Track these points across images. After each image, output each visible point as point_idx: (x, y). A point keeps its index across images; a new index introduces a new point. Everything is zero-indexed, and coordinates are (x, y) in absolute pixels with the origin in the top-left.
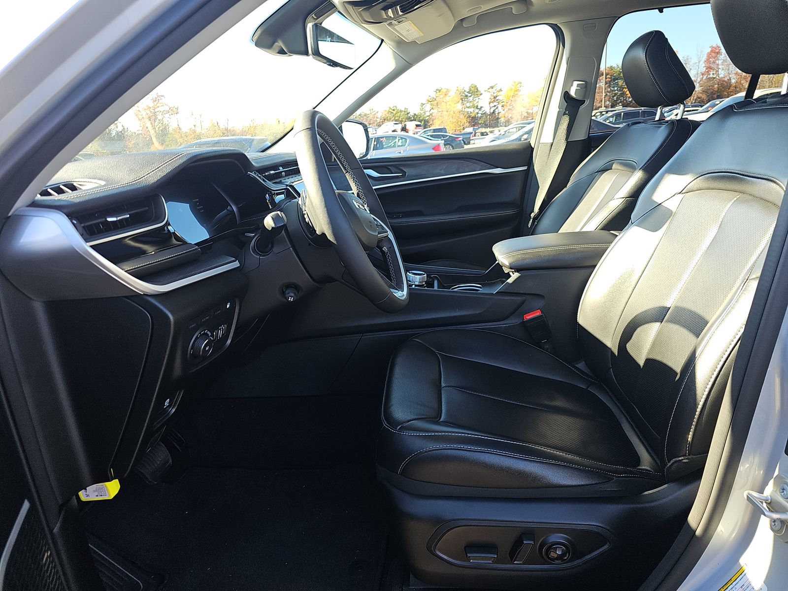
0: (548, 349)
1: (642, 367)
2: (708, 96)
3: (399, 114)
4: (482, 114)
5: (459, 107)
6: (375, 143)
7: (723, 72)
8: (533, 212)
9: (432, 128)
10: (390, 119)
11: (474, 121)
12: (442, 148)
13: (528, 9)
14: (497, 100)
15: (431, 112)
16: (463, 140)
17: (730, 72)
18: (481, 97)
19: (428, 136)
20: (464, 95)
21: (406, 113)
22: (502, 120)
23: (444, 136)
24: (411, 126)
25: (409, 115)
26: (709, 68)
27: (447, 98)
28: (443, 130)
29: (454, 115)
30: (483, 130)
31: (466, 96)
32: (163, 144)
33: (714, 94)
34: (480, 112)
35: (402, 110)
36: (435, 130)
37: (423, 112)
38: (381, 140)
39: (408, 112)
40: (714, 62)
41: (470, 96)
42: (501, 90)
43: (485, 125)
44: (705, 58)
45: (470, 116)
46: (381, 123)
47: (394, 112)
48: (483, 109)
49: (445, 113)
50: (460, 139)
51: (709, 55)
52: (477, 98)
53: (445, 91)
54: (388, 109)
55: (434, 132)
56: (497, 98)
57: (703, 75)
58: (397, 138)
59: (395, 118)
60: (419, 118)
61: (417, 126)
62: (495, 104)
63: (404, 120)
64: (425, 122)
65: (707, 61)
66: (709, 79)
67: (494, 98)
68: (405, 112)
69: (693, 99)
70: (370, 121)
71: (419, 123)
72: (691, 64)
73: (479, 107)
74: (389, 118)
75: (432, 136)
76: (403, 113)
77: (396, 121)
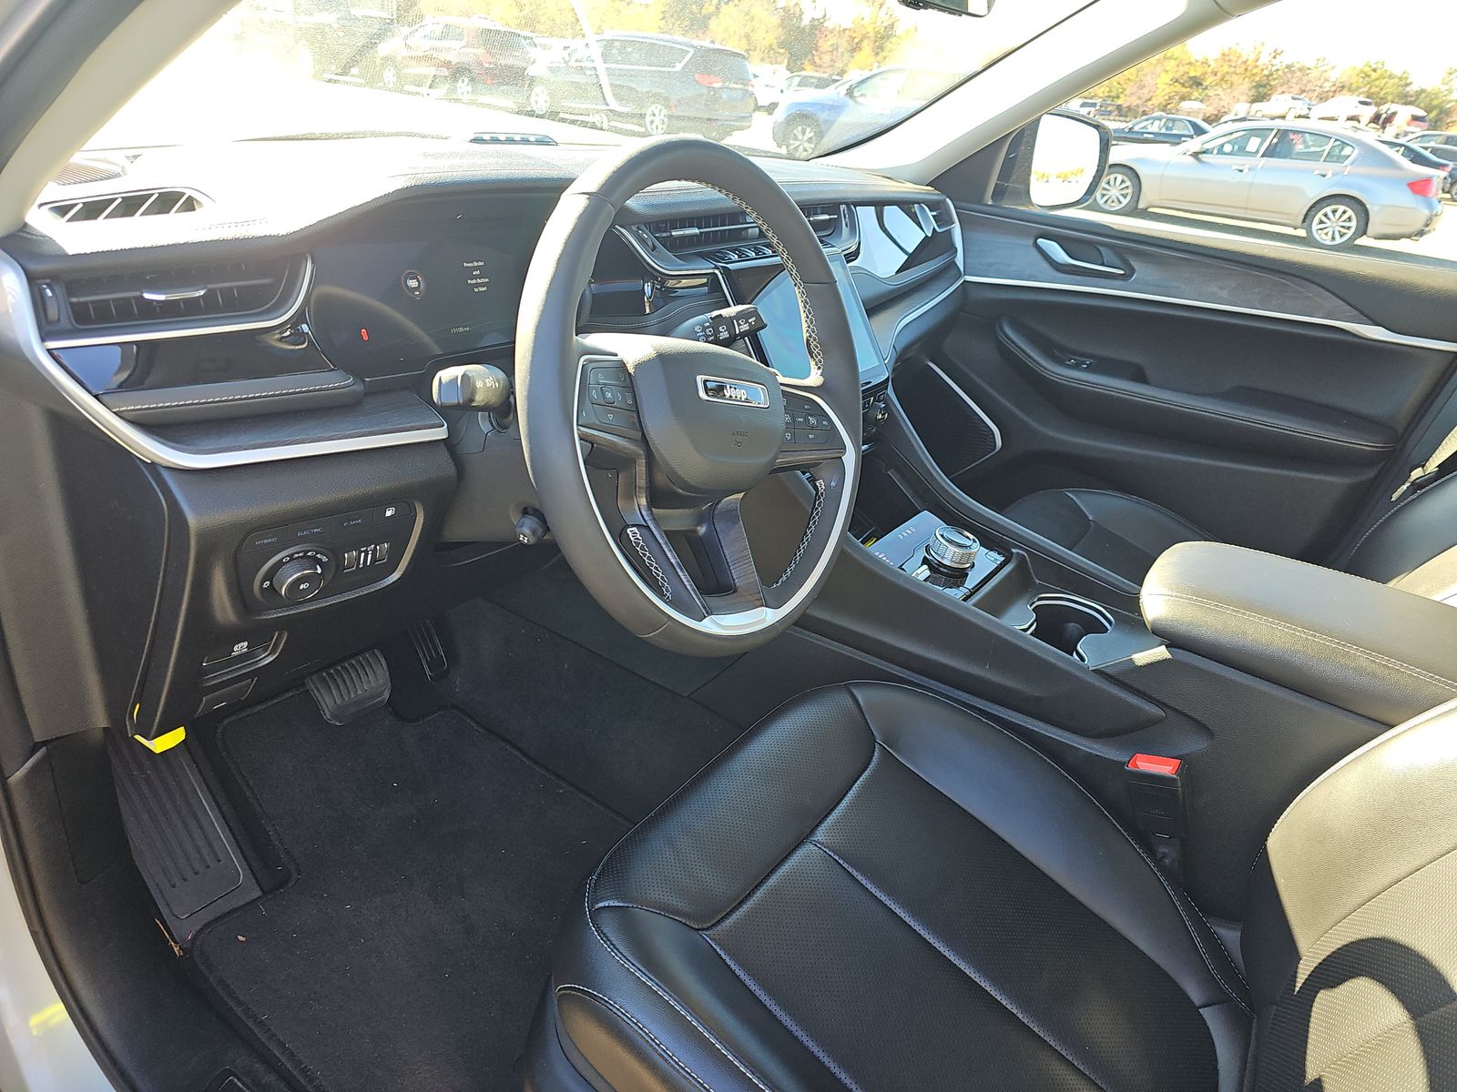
0: (1165, 855)
1: (1307, 1082)
3: (1384, 81)
6: (1275, 140)
8: (1423, 466)
9: (1451, 130)
10: (1358, 88)
12: (1434, 190)
19: (1426, 149)
21: (1403, 83)
25: (1408, 89)
32: (877, 54)
35: (1395, 73)
36: (1451, 140)
37: (1447, 87)
38: (1292, 136)
39: (1408, 81)
46: (1331, 94)
47: (1374, 75)
54: (1360, 66)
55: (1446, 144)
58: (1333, 140)
59: (1370, 88)
60: (1432, 100)
61: (1415, 118)
63: (1390, 98)
64: (1441, 112)
68: (1401, 79)
70: (1306, 85)
71: (1421, 113)
74: (1354, 86)
75: (1434, 151)
76: (1396, 80)
77: (1368, 97)
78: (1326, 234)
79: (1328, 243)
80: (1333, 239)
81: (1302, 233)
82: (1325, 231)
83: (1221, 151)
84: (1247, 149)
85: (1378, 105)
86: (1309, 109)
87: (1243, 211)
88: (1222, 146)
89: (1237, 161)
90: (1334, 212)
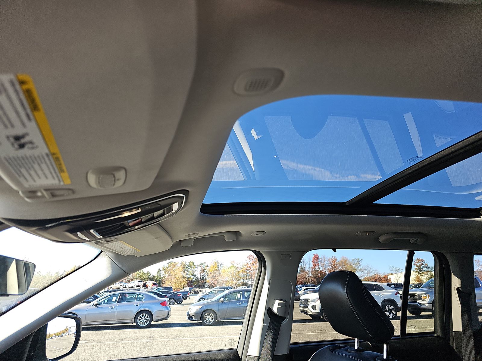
2: (317, 280)
4: (195, 279)
5: (182, 274)
6: (120, 297)
7: (321, 268)
9: (164, 286)
11: (190, 283)
12: (167, 304)
13: (237, 238)
14: (205, 272)
15: (164, 276)
16: (182, 296)
17: (325, 268)
18: (196, 269)
19: (160, 292)
20: (185, 267)
21: (148, 275)
22: (207, 284)
23: (170, 293)
24: (150, 284)
25: (150, 277)
26: (315, 265)
27: (175, 268)
28: (171, 289)
29: (179, 279)
30: (196, 289)
31: (187, 268)
33: (320, 279)
34: (195, 278)
36: (165, 289)
37: (159, 275)
40: (317, 262)
41: (189, 268)
42: (207, 266)
43: (197, 286)
44: (312, 260)
45: (188, 280)
46: (131, 280)
48: (196, 276)
49: (173, 277)
50: (180, 295)
51: (314, 259)
52: (193, 270)
53: (174, 264)
55: (164, 290)
56: (205, 271)
57: (312, 268)
59: (140, 277)
60: (156, 279)
61: (154, 284)
62: (204, 274)
63: (146, 279)
64: (159, 282)
65: (313, 261)
66: (316, 271)
67: (203, 270)
69: (310, 281)
71: (155, 282)
72: (306, 262)
73: (194, 275)
75: (162, 292)
76: (146, 275)
77: (140, 280)
78: (142, 323)
79: (143, 326)
80: (144, 324)
81: (135, 324)
82: (142, 322)
83: (104, 303)
84: (113, 301)
85: (143, 282)
86: (126, 285)
87: (115, 321)
88: (104, 301)
89: (110, 305)
90: (143, 316)
